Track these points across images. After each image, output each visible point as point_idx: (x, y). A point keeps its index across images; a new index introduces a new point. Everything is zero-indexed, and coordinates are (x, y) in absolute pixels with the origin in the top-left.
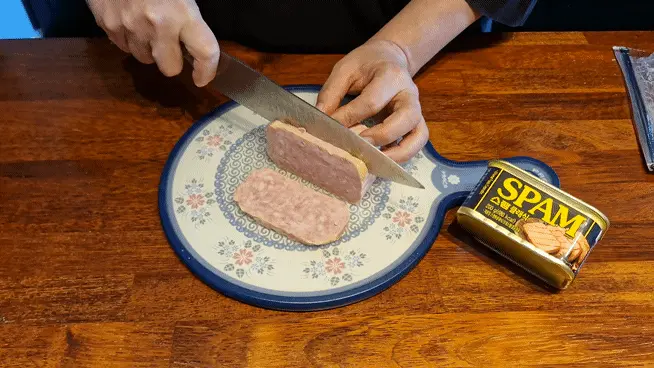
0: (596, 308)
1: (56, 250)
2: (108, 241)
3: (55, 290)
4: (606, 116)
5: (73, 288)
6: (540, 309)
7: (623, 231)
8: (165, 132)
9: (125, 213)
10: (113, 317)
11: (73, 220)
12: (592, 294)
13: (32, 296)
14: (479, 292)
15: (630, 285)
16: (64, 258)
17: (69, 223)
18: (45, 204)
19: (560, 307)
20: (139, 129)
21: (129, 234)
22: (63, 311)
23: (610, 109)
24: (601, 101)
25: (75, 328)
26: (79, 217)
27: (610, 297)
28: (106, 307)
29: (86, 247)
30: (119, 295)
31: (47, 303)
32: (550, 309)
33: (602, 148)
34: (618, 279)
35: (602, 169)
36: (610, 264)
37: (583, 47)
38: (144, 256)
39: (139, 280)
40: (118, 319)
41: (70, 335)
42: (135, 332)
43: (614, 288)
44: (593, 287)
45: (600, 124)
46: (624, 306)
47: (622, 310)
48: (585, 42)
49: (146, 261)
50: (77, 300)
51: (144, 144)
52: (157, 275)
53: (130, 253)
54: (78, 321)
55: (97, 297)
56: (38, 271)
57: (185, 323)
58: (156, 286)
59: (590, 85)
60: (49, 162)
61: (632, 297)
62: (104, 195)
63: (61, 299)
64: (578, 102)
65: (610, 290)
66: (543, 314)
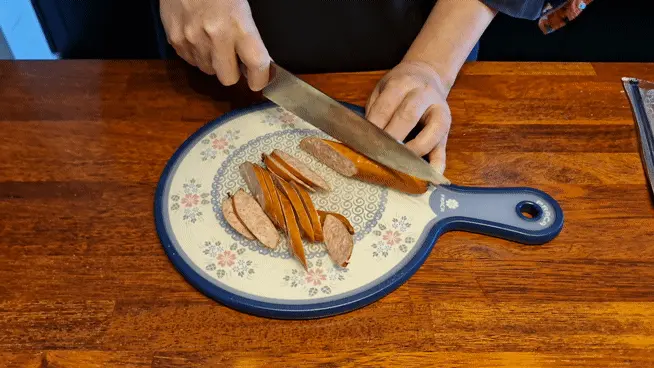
0: (596, 350)
1: (38, 273)
2: (91, 265)
3: (34, 315)
4: (613, 149)
5: (52, 314)
6: (538, 350)
7: (629, 269)
8: (158, 156)
9: (112, 237)
10: (90, 345)
11: (59, 243)
12: (592, 336)
13: (10, 320)
14: (473, 330)
15: (634, 327)
16: (45, 282)
17: (53, 246)
18: (31, 226)
19: (559, 348)
20: (132, 152)
21: (114, 260)
22: (40, 337)
23: (617, 142)
24: (607, 133)
25: (51, 356)
26: (63, 240)
27: (613, 340)
28: (84, 334)
29: (70, 271)
30: (97, 323)
31: (25, 329)
32: (548, 351)
33: (608, 182)
34: (622, 321)
35: (608, 203)
36: (614, 304)
37: (590, 78)
38: (127, 282)
39: (120, 307)
40: (96, 348)
41: (44, 361)
42: (111, 361)
43: (617, 329)
44: (594, 328)
45: (606, 157)
46: (627, 350)
47: (624, 354)
48: (592, 73)
49: (128, 288)
50: (55, 326)
51: (136, 167)
52: (138, 303)
53: (113, 279)
54: (55, 348)
55: (76, 323)
56: (17, 295)
57: (162, 354)
58: (137, 313)
59: (597, 117)
60: (39, 183)
61: (636, 340)
62: (92, 218)
63: (38, 325)
64: (584, 134)
65: (613, 332)
66: (539, 355)
